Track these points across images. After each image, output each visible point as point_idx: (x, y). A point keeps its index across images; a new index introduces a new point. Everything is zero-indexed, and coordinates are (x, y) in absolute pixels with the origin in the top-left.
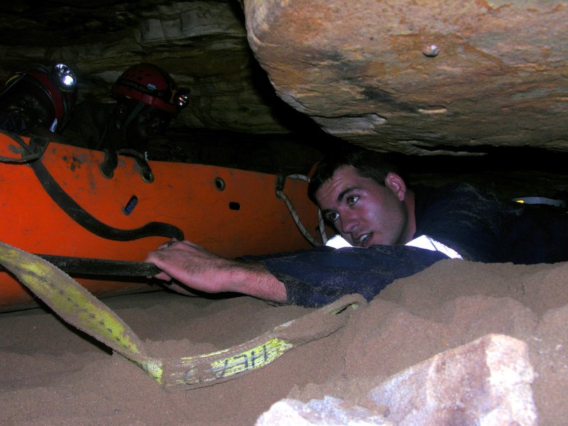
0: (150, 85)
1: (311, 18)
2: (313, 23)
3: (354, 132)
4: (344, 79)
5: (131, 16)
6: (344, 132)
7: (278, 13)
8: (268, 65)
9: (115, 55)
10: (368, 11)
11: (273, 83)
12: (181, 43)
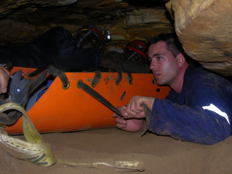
0: (140, 46)
1: (204, 24)
2: (205, 26)
3: (216, 68)
4: (216, 48)
5: (122, 14)
6: (211, 68)
7: (190, 22)
8: (183, 42)
9: (115, 29)
10: (231, 22)
11: (184, 48)
12: (142, 25)
